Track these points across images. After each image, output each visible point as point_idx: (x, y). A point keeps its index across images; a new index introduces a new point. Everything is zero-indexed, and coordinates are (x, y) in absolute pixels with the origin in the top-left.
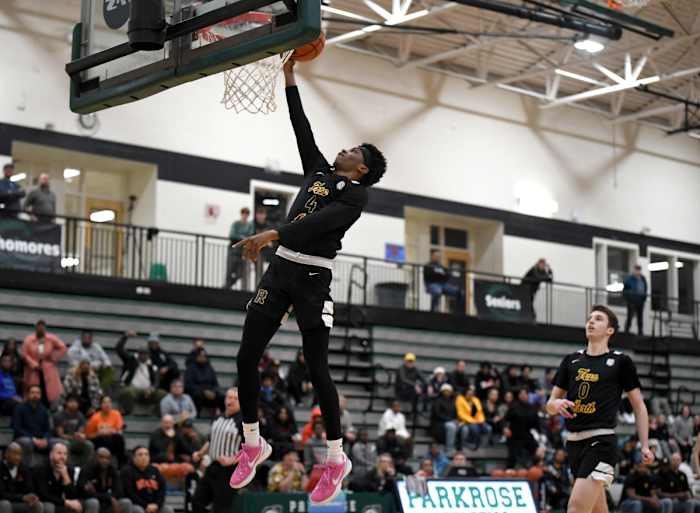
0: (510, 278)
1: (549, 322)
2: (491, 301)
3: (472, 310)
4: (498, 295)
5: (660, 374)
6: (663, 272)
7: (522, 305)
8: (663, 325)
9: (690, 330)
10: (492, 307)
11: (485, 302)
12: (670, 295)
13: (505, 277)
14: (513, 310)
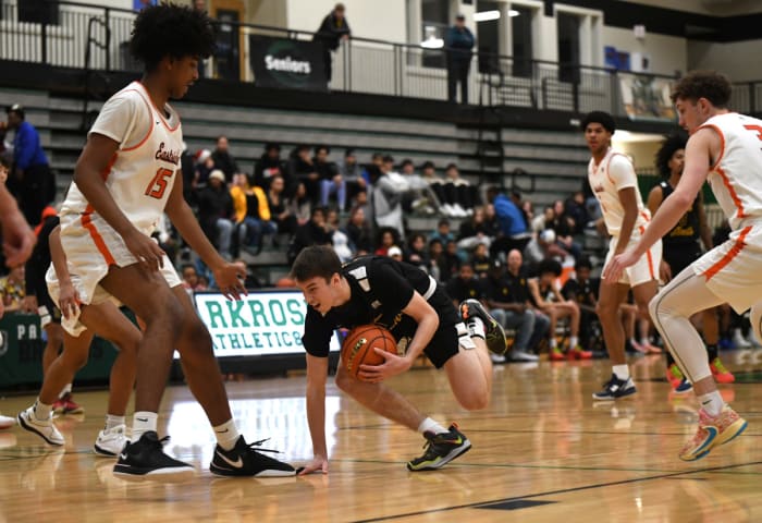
0: (297, 32)
1: (347, 89)
2: (272, 63)
3: (248, 75)
4: (280, 56)
5: (490, 153)
6: (494, 23)
7: (312, 66)
8: (494, 90)
9: (528, 98)
10: (274, 70)
11: (264, 64)
12: (502, 53)
13: (290, 32)
14: (301, 74)
